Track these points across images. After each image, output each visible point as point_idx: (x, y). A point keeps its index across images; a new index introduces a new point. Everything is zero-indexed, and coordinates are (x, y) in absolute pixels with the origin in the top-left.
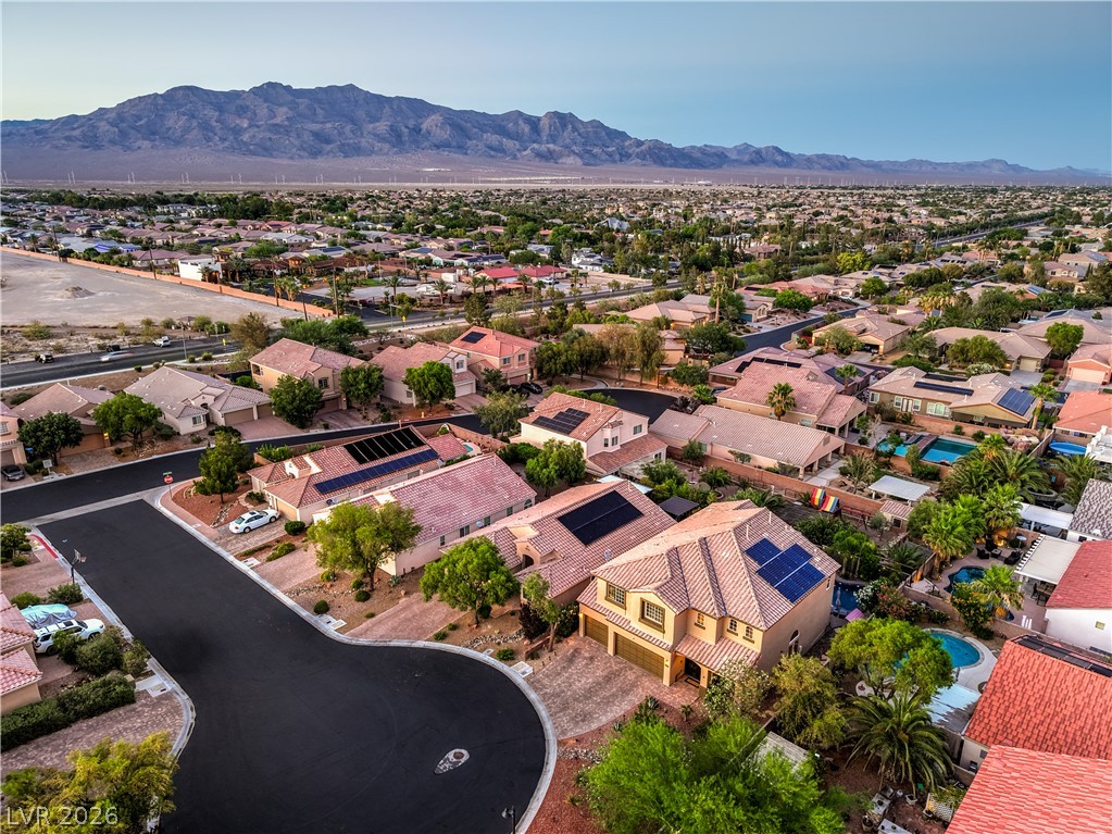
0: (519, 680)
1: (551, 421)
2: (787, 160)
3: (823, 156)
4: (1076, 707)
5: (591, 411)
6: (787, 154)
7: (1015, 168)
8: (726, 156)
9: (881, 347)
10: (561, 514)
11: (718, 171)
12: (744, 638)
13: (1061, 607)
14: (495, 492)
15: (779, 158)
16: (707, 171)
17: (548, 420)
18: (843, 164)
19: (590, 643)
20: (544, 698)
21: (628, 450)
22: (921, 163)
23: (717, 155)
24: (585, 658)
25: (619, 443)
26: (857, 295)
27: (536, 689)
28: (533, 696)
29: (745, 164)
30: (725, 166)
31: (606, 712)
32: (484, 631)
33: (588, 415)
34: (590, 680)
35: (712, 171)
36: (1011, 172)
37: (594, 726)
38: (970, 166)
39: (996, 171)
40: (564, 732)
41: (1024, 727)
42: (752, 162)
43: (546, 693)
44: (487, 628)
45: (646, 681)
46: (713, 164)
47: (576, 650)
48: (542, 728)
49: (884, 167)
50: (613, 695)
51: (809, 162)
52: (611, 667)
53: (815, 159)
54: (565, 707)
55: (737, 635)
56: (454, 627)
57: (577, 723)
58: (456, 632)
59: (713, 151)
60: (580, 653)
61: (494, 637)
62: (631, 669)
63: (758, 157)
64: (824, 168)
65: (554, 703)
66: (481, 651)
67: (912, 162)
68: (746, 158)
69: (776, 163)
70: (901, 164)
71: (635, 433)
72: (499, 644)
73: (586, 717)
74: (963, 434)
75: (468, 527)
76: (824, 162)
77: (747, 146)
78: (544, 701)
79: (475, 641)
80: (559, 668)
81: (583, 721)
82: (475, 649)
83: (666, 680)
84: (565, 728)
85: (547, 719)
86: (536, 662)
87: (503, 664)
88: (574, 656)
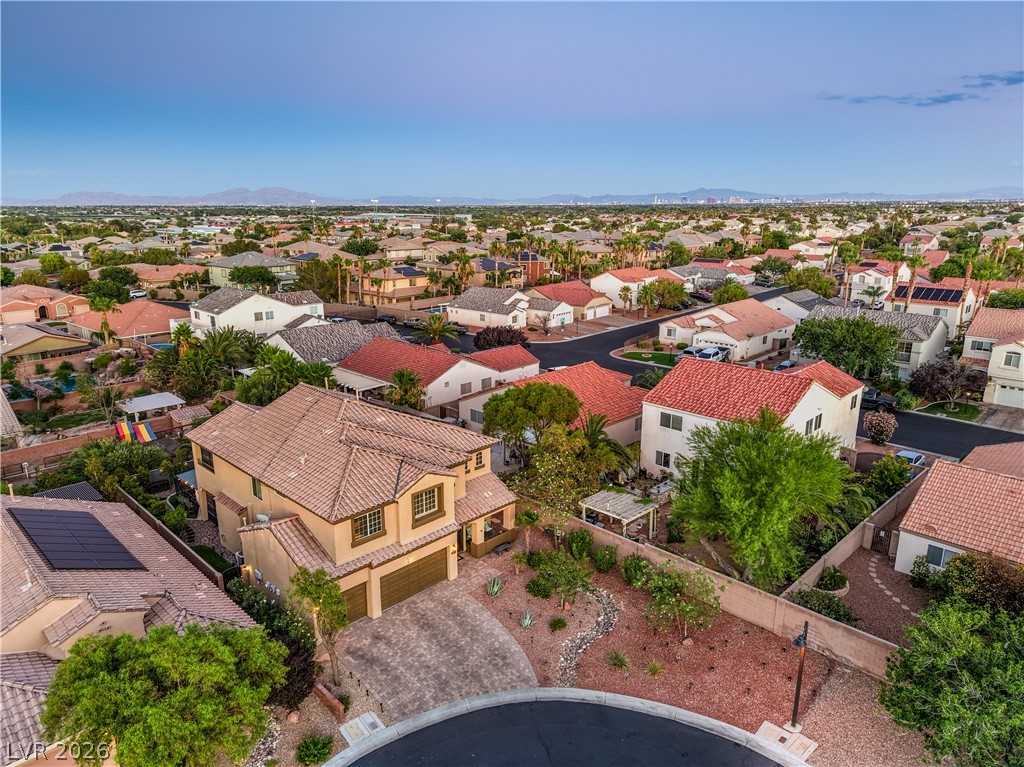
12: (476, 469)
20: (444, 699)
24: (373, 644)
27: (422, 709)
31: (491, 634)
34: (423, 644)
37: (516, 648)
40: (524, 680)
50: (460, 625)
54: (474, 676)
55: (469, 471)
60: (359, 649)
65: (460, 688)
72: (273, 762)
73: (499, 655)
74: (48, 371)
78: (450, 701)
80: (382, 677)
81: (504, 658)
83: (453, 572)
84: (514, 678)
85: (493, 699)
86: (355, 706)
87: (338, 757)
88: (362, 657)
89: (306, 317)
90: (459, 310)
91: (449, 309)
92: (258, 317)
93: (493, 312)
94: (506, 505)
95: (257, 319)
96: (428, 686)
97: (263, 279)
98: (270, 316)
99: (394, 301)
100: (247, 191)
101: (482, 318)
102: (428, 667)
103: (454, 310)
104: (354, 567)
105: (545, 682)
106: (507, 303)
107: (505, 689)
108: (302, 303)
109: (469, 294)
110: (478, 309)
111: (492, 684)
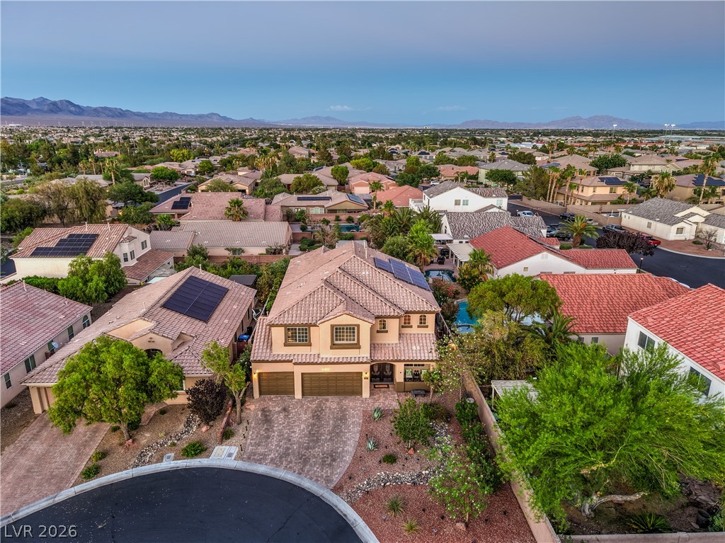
0: (232, 463)
1: (55, 249)
2: (80, 110)
3: (105, 108)
4: (596, 293)
5: (98, 232)
6: (78, 106)
7: (224, 118)
8: (28, 107)
9: (247, 191)
10: (162, 302)
11: (24, 117)
12: (418, 327)
13: (506, 266)
14: (44, 315)
15: (73, 109)
16: (12, 117)
17: (50, 249)
18: (122, 114)
19: (271, 399)
20: (276, 463)
21: (146, 262)
22: (172, 114)
23: (20, 105)
24: (279, 412)
25: (136, 258)
26: (197, 173)
27: (260, 461)
28: (261, 469)
29: (46, 112)
30: (29, 114)
31: (345, 442)
32: (144, 441)
33: (97, 235)
34: (303, 426)
35: (17, 117)
36: (223, 120)
37: (348, 458)
38: (201, 116)
39: (215, 119)
40: (328, 480)
41: (587, 314)
42: (51, 111)
43: (272, 460)
44: (145, 437)
45: (349, 402)
46: (19, 112)
47: (263, 410)
48: (303, 489)
49: (149, 116)
50: (335, 426)
51: (97, 112)
52: (308, 407)
53: (100, 110)
54: (305, 461)
55: (411, 327)
56: (103, 455)
57: (330, 465)
58: (108, 459)
59: (15, 102)
60: (270, 411)
61: (161, 441)
62: (327, 400)
63: (55, 108)
64: (108, 116)
65: (291, 462)
66: (160, 460)
67: (166, 114)
68: (46, 108)
69: (71, 112)
70: (160, 115)
71: (143, 249)
72: (174, 444)
73: (333, 457)
74: (340, 220)
75: (32, 357)
76: (107, 112)
77: (45, 100)
78: (278, 466)
79: (142, 455)
80: (262, 432)
81: (334, 460)
82: (149, 462)
83: (366, 393)
84: (324, 476)
85: (299, 480)
86: (233, 440)
87: (199, 460)
88: (266, 416)
89: (492, 206)
90: (632, 217)
91: (623, 214)
92: (457, 203)
93: (660, 221)
94: (428, 361)
95: (456, 204)
96: (277, 451)
97: (507, 179)
98: (466, 203)
99: (590, 203)
100: (581, 118)
101: (649, 226)
102: (290, 440)
103: (627, 215)
104: (279, 358)
105: (337, 490)
106: (680, 215)
107: (311, 478)
108: (491, 196)
109: (649, 203)
110: (648, 217)
111: (308, 471)
